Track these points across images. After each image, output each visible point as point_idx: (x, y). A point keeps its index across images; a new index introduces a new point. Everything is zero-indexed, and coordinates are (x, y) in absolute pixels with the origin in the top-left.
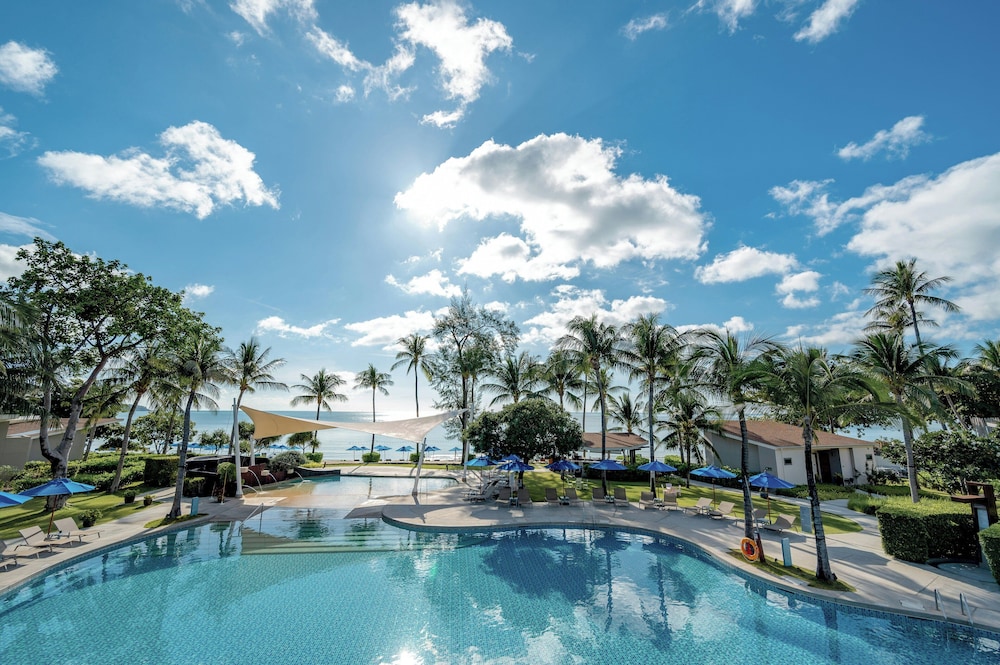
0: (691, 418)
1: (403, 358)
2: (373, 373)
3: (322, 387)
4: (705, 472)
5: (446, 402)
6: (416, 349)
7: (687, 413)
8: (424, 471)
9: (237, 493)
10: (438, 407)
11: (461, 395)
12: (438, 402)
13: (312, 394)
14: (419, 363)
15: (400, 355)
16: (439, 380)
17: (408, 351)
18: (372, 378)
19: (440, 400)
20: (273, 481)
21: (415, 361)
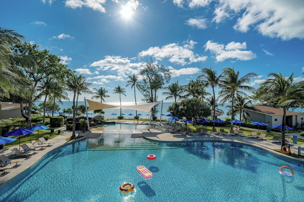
0: (242, 104)
1: (130, 83)
2: (119, 88)
3: (102, 93)
4: (257, 124)
5: (146, 98)
6: (134, 79)
7: (241, 103)
8: (140, 122)
9: (88, 129)
10: (143, 100)
11: (151, 96)
12: (143, 98)
13: (98, 96)
14: (135, 85)
15: (129, 82)
16: (143, 91)
17: (131, 80)
18: (119, 90)
19: (144, 98)
20: (95, 125)
21: (134, 84)
